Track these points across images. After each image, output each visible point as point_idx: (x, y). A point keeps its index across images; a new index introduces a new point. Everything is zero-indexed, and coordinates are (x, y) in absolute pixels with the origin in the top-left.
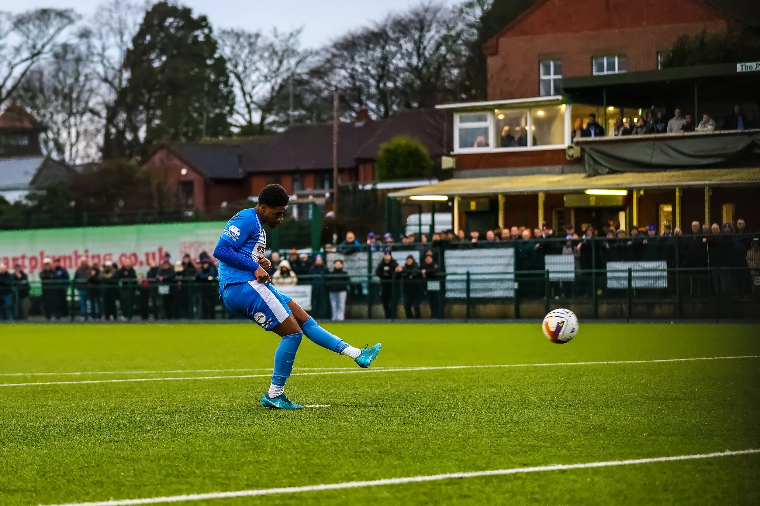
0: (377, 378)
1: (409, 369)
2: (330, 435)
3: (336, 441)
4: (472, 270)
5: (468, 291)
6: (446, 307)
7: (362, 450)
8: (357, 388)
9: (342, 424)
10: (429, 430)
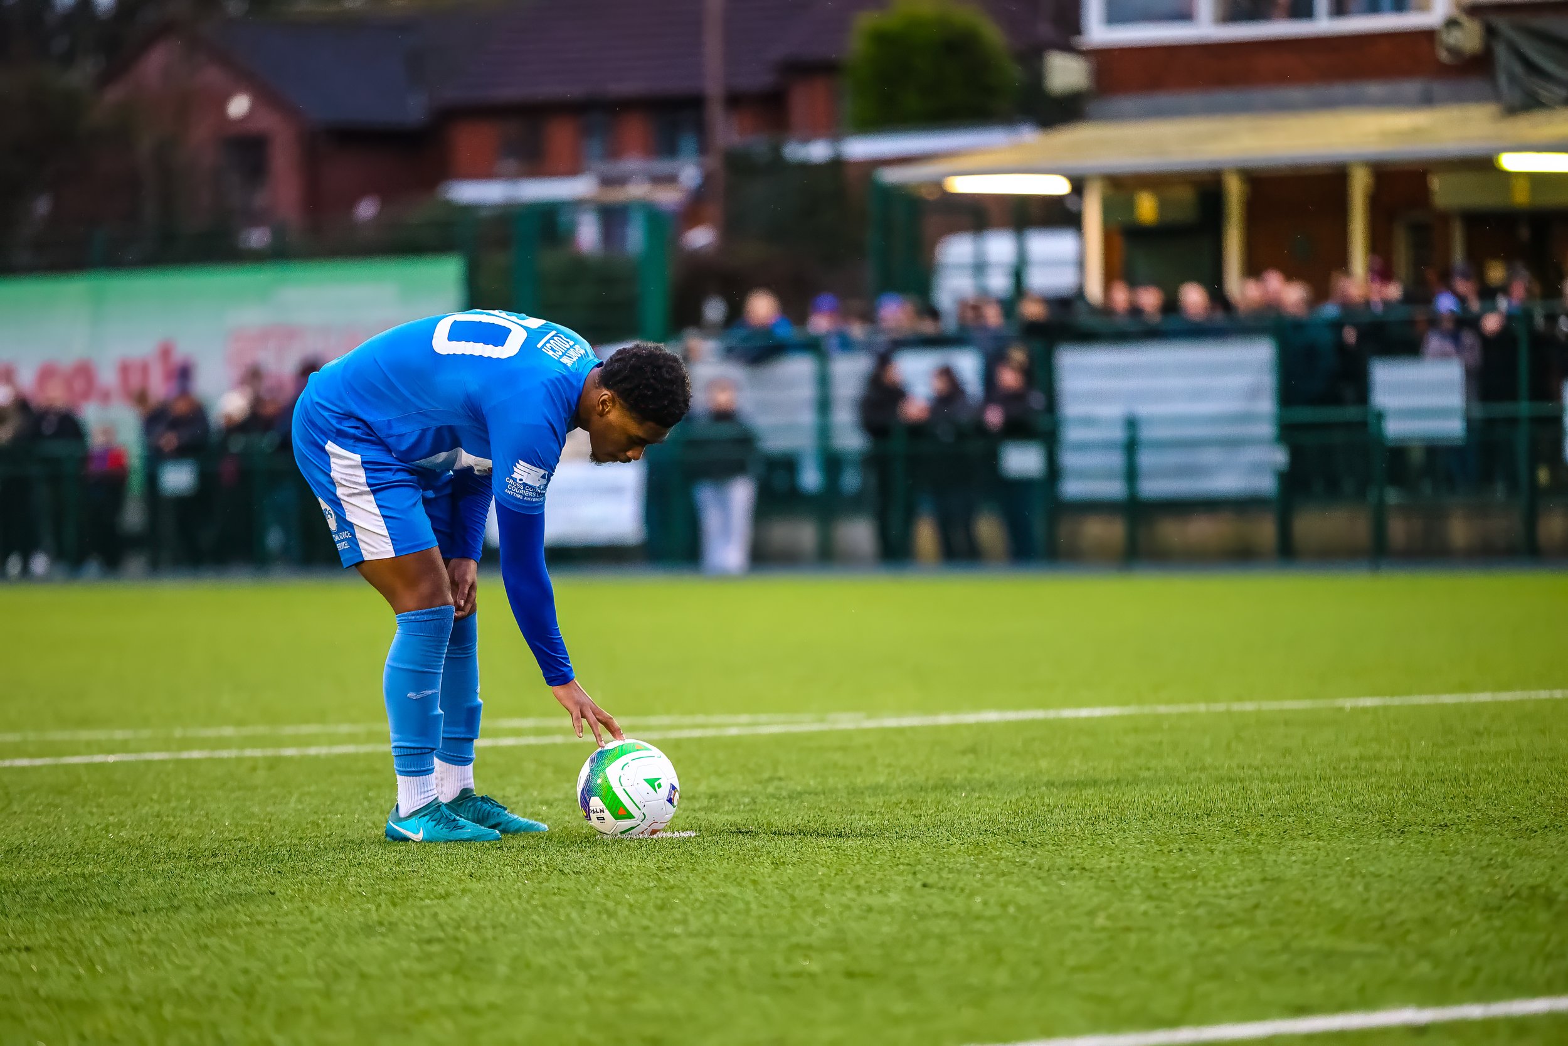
0: (843, 749)
1: (945, 719)
2: (694, 925)
3: (714, 943)
4: (1143, 410)
5: (1131, 474)
6: (1064, 529)
7: (792, 968)
8: (780, 779)
9: (733, 891)
10: (1004, 906)
